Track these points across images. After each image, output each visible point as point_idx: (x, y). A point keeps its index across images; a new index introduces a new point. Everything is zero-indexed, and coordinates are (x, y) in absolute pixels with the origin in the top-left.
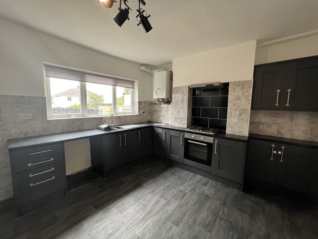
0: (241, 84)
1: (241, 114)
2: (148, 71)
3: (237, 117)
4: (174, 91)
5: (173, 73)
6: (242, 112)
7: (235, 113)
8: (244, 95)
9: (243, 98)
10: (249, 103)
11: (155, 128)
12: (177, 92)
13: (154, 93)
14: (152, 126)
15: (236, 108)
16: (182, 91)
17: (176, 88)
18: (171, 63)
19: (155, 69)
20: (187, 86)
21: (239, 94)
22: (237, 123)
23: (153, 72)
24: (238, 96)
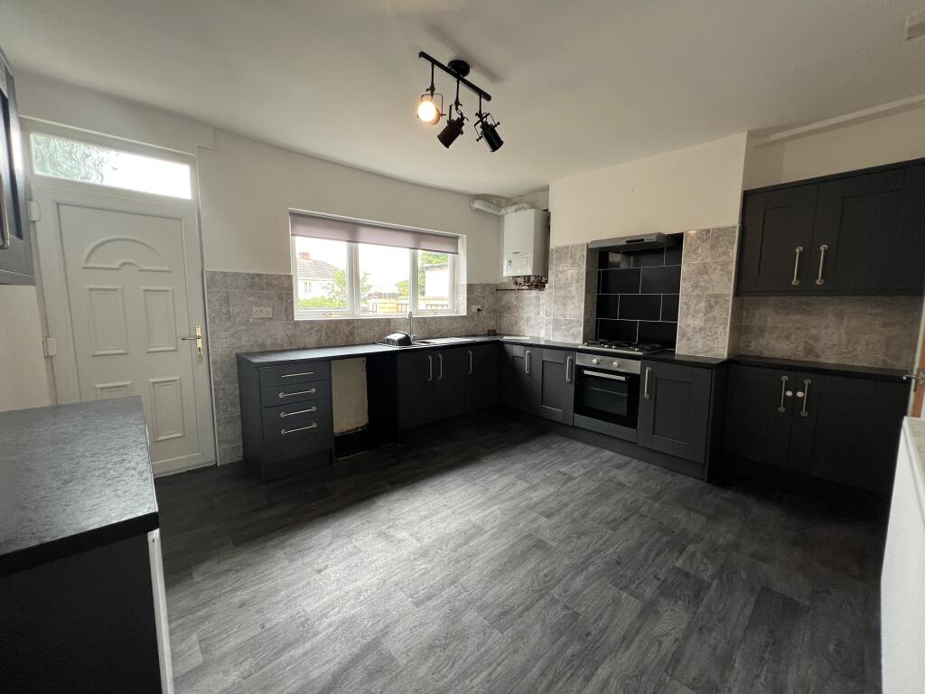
0: (712, 237)
1: (710, 307)
2: (490, 210)
3: (701, 314)
4: (553, 257)
5: (550, 213)
6: (712, 301)
7: (696, 304)
8: (716, 263)
9: (716, 268)
10: (730, 280)
11: (507, 346)
12: (559, 259)
13: (505, 262)
14: (498, 341)
15: (700, 293)
16: (571, 257)
17: (557, 250)
18: (547, 189)
19: (508, 205)
20: (584, 245)
21: (706, 261)
22: (701, 329)
23: (503, 212)
24: (704, 265)
